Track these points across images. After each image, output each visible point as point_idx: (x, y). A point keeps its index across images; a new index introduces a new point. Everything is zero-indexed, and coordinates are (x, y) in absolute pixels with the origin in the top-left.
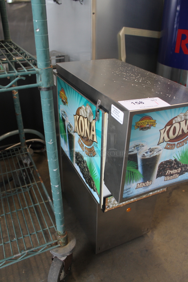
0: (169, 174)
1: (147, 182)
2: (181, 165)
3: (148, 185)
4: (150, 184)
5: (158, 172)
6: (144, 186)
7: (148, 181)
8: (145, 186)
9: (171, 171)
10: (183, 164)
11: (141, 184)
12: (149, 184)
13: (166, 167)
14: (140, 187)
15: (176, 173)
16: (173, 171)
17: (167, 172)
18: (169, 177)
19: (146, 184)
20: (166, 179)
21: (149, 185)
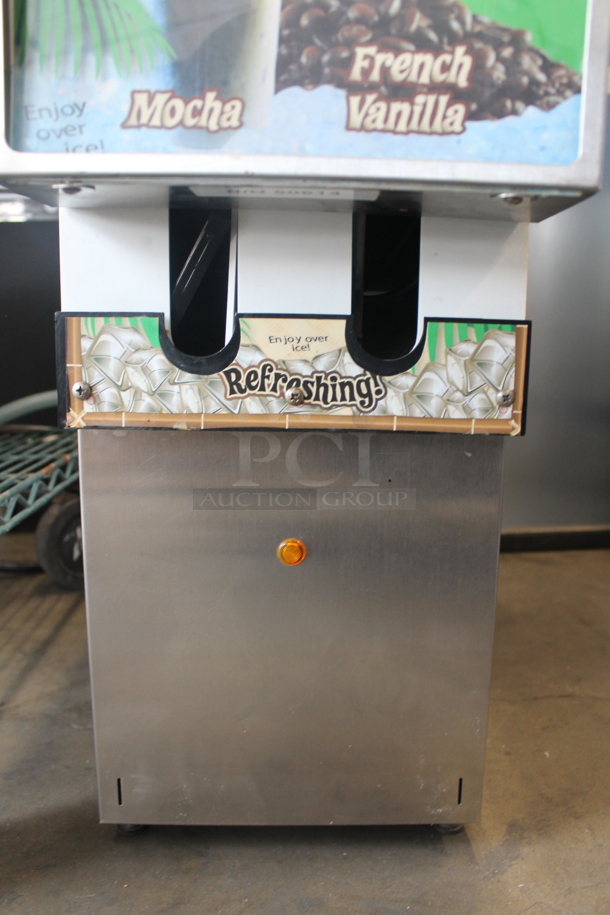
0: (375, 76)
1: (203, 98)
2: (461, 20)
3: (213, 126)
4: (234, 122)
5: (282, 40)
6: (181, 123)
7: (210, 96)
8: (190, 122)
9: (387, 58)
10: (486, 19)
11: (160, 99)
12: (225, 124)
13: (341, 13)
14: (156, 121)
15: (434, 88)
16: (406, 57)
17: (360, 64)
18: (383, 105)
19: (197, 113)
20: (356, 120)
21: (221, 129)
